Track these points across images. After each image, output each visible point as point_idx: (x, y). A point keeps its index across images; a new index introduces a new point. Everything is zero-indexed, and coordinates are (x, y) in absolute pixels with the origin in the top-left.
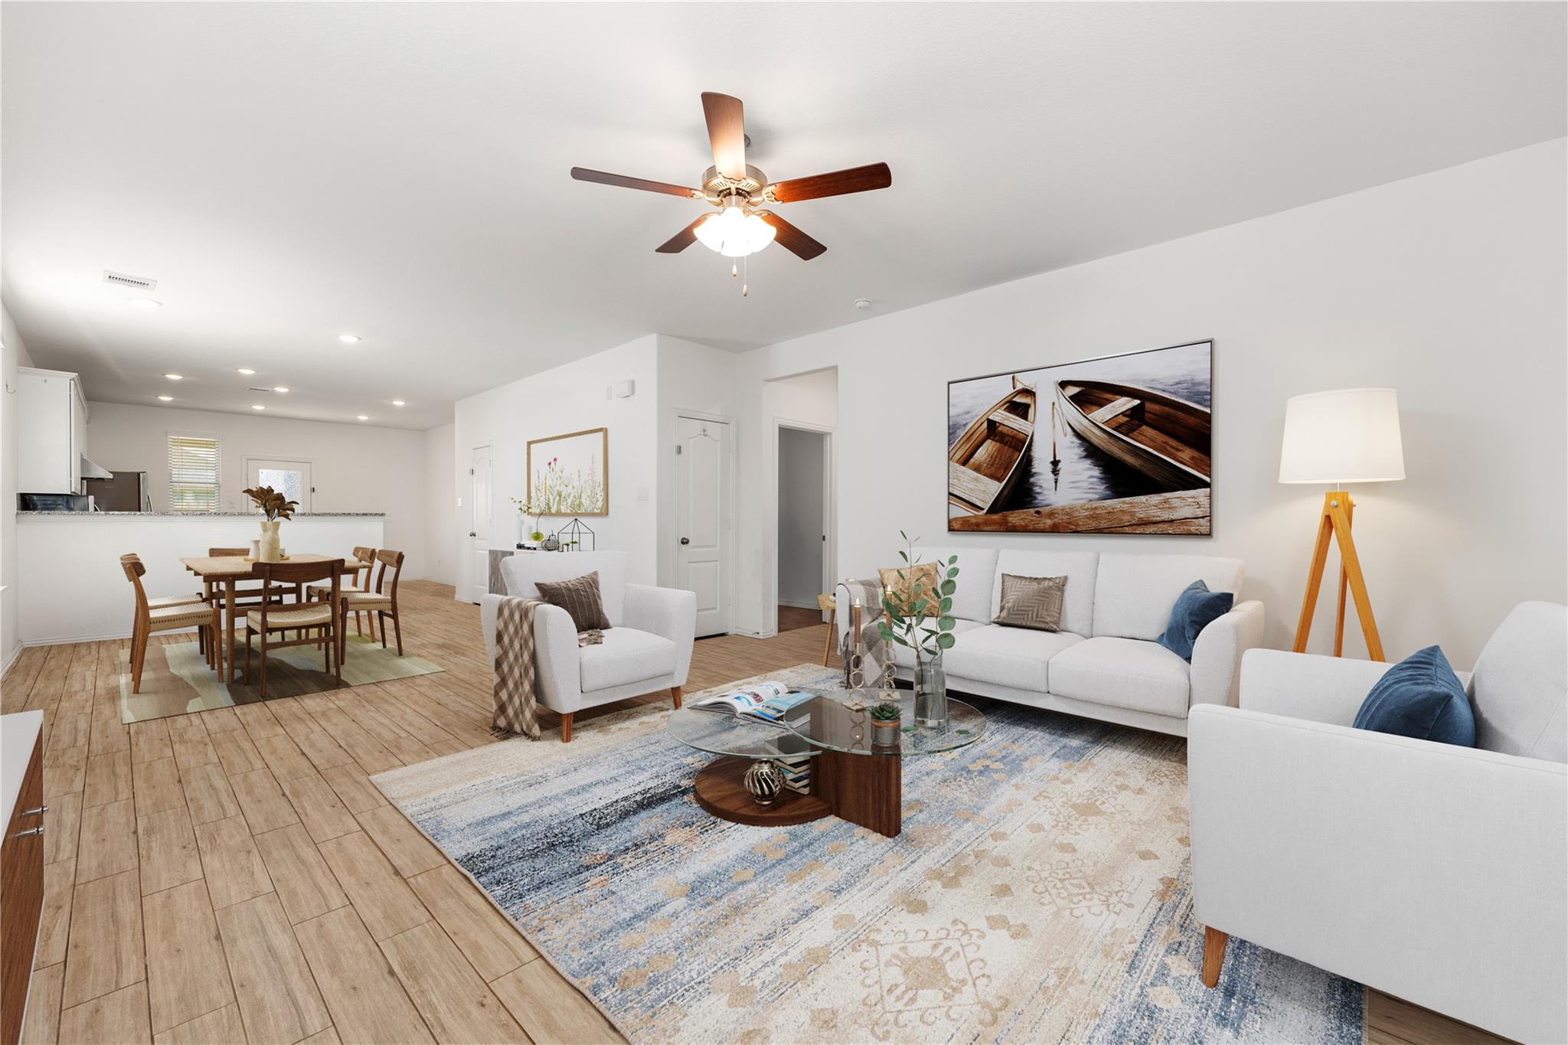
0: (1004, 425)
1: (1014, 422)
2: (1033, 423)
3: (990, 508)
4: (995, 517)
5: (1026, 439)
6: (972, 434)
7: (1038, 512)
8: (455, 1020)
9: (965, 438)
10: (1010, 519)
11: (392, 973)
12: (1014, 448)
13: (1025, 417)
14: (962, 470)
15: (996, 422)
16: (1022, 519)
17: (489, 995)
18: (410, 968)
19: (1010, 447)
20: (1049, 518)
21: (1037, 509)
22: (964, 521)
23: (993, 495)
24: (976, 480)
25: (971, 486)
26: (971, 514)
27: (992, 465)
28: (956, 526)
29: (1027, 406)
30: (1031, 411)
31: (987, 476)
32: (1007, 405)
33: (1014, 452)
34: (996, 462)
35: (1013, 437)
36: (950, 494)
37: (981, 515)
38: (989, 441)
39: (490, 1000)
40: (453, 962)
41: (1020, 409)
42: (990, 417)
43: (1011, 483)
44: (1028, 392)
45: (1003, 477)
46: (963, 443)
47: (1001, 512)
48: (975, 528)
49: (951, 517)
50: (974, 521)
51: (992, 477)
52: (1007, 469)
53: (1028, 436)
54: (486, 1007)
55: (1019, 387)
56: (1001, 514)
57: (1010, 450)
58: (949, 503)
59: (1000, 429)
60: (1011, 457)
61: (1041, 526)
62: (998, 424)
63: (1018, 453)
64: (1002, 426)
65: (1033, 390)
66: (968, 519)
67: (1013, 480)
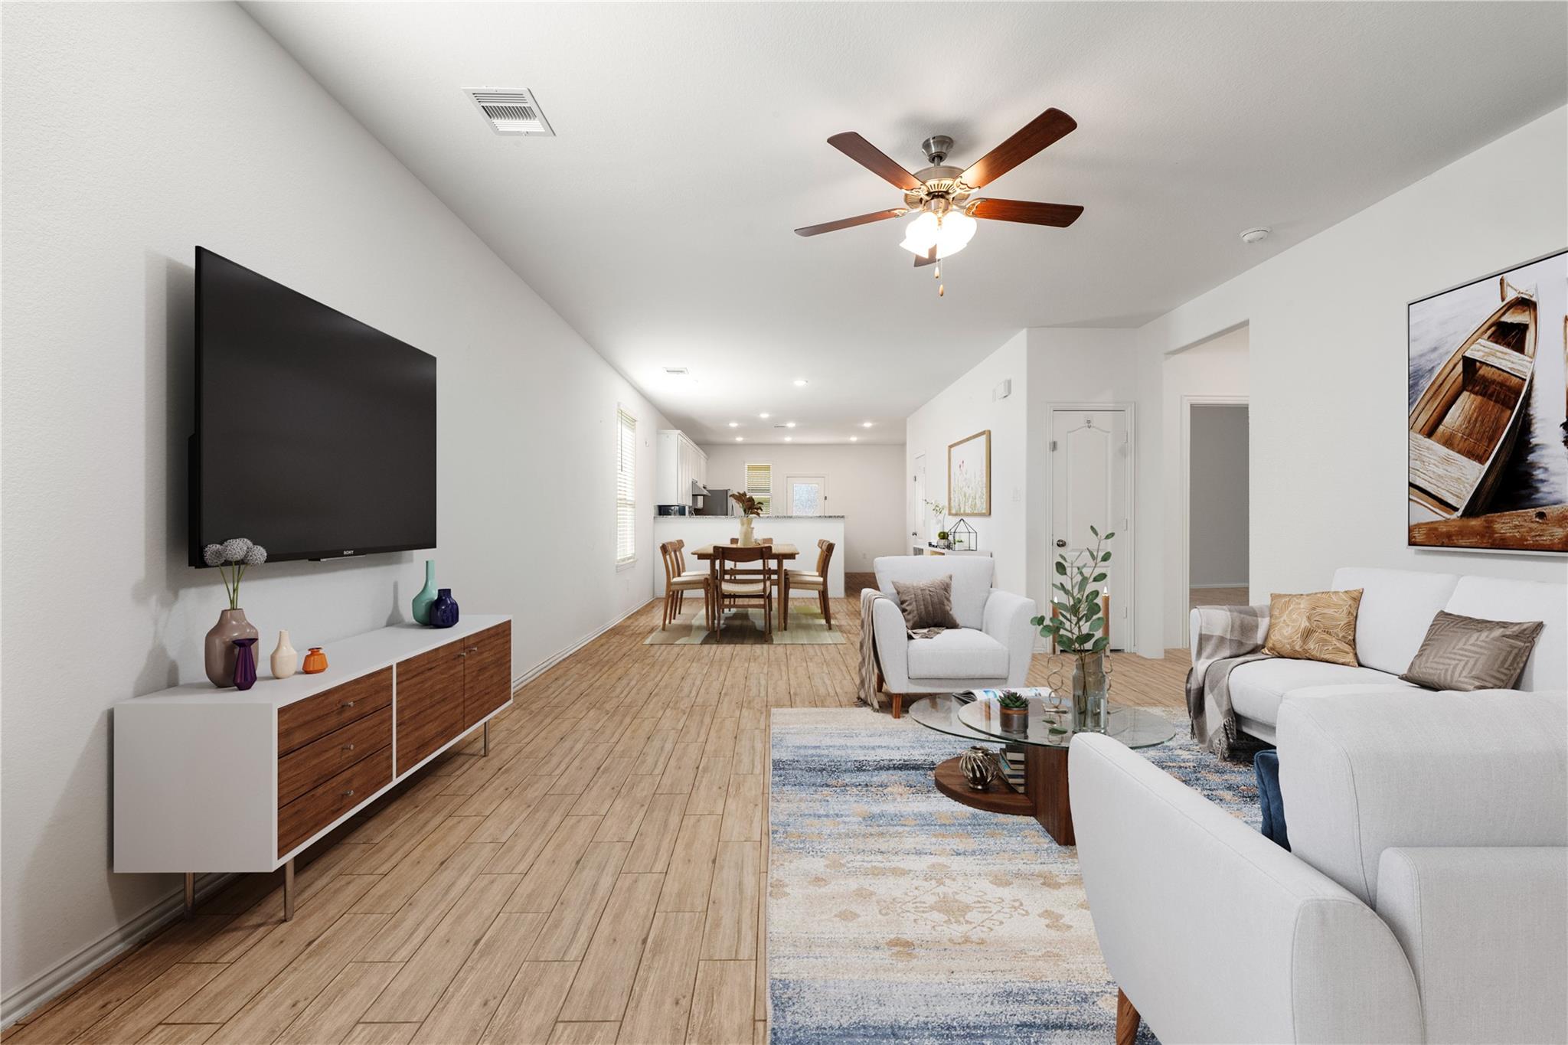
0: (1488, 365)
1: (1501, 358)
2: (1533, 356)
3: (1466, 507)
4: (1475, 523)
5: (1522, 386)
6: (1442, 384)
7: (1541, 515)
8: (650, 1003)
9: (1431, 393)
10: (1497, 526)
11: (644, 941)
12: (1503, 404)
13: (1519, 347)
14: (1427, 445)
15: (1475, 361)
16: (1516, 526)
17: (689, 997)
18: (658, 944)
19: (1496, 401)
20: (1561, 526)
21: (1539, 509)
22: (1430, 530)
23: (1472, 486)
24: (1447, 460)
25: (1440, 471)
26: (1439, 518)
27: (1470, 435)
28: (1419, 538)
29: (1523, 328)
30: (1530, 336)
31: (1463, 454)
32: (1493, 329)
33: (1502, 411)
34: (1477, 429)
35: (1502, 384)
36: (1411, 485)
37: (1454, 520)
38: (1465, 394)
39: (684, 1003)
40: (688, 955)
41: (1510, 335)
42: (1467, 354)
43: (1499, 465)
44: (1525, 304)
45: (1487, 453)
46: (1429, 401)
47: (1485, 514)
48: (1446, 541)
49: (1411, 524)
50: (1443, 529)
51: (1470, 454)
52: (1492, 440)
53: (1525, 380)
54: (679, 1006)
55: (1511, 296)
56: (1483, 518)
57: (1498, 406)
58: (1409, 499)
59: (1481, 372)
60: (1498, 420)
61: (1546, 539)
62: (1478, 364)
63: (1509, 412)
64: (1484, 367)
65: (1533, 299)
66: (1436, 525)
67: (1502, 458)
